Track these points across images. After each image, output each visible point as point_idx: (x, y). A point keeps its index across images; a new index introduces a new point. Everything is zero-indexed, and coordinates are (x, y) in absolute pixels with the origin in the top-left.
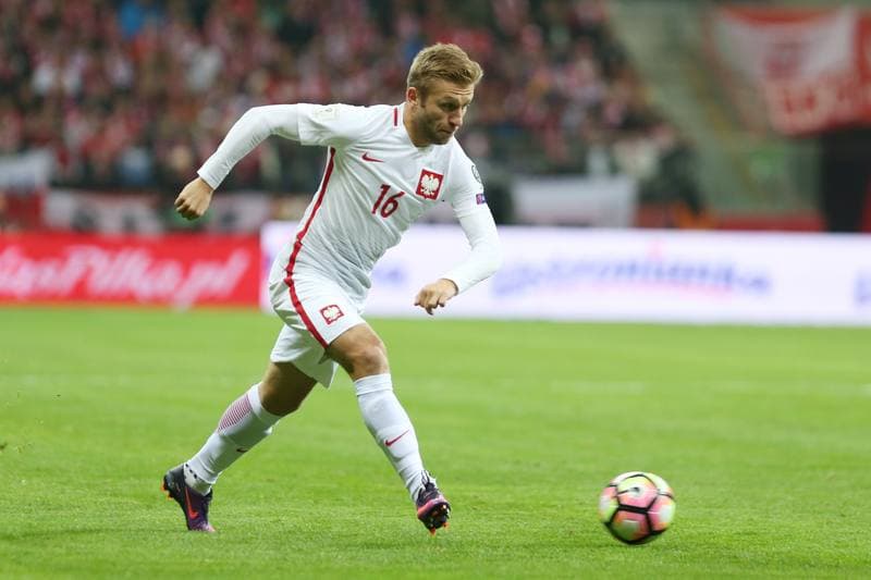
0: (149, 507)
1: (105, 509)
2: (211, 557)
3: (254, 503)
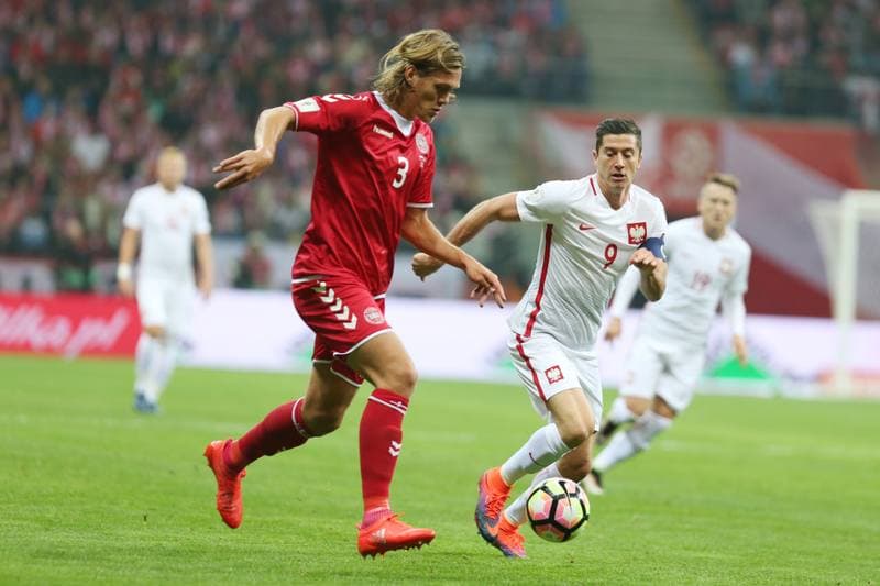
0: (47, 530)
1: (9, 531)
2: (102, 575)
3: (139, 529)
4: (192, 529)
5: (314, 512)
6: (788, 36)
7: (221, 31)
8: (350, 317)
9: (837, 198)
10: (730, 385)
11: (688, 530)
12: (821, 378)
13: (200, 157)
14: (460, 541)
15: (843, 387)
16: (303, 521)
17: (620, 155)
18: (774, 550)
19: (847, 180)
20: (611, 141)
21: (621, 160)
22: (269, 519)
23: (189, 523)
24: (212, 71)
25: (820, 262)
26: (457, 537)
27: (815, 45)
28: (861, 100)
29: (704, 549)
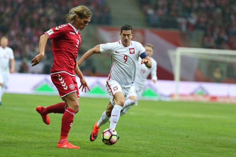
4: (8, 135)
5: (40, 131)
6: (163, 7)
7: (15, 6)
8: (66, 86)
9: (175, 49)
10: (147, 98)
11: (137, 135)
12: (171, 96)
13: (10, 39)
14: (78, 138)
15: (177, 98)
16: (37, 133)
17: (127, 36)
18: (159, 140)
19: (177, 45)
20: (124, 32)
21: (127, 37)
22: (28, 132)
23: (7, 133)
24: (13, 16)
25: (171, 66)
26: (77, 137)
27: (170, 9)
28: (181, 24)
29: (141, 140)
